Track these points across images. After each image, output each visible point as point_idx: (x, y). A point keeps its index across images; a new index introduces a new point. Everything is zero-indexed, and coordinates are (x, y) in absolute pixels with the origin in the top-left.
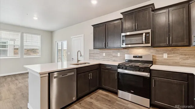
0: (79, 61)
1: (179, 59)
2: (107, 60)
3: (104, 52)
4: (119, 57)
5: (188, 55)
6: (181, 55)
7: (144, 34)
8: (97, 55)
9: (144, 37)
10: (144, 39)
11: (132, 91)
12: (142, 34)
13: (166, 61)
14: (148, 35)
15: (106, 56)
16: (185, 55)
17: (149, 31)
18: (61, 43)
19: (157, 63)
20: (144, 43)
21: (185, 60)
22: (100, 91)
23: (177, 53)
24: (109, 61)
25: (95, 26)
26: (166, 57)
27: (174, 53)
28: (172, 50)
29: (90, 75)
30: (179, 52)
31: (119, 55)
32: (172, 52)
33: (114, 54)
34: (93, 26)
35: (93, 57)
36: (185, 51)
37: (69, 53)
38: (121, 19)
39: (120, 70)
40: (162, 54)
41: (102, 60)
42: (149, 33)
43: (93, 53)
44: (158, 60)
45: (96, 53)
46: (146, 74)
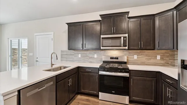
0: (54, 65)
1: (145, 59)
2: (83, 61)
3: (80, 54)
4: (95, 58)
5: (151, 56)
6: (147, 56)
7: (122, 38)
8: (71, 56)
9: (122, 40)
10: (122, 42)
11: (114, 92)
12: (120, 37)
13: (136, 61)
14: (125, 39)
15: (81, 57)
16: (149, 56)
17: (127, 35)
18: (17, 41)
19: (129, 63)
20: (122, 46)
21: (148, 60)
22: (79, 97)
23: (144, 55)
24: (85, 62)
25: (70, 25)
26: (136, 58)
27: (142, 55)
28: (140, 52)
29: (70, 80)
30: (145, 54)
31: (96, 56)
32: (141, 54)
33: (91, 56)
34: (67, 24)
35: (66, 58)
36: (149, 53)
37: (31, 54)
38: (100, 21)
39: (101, 73)
40: (133, 55)
41: (77, 61)
42: (126, 37)
43: (67, 55)
44: (130, 60)
45: (70, 54)
46: (127, 75)
